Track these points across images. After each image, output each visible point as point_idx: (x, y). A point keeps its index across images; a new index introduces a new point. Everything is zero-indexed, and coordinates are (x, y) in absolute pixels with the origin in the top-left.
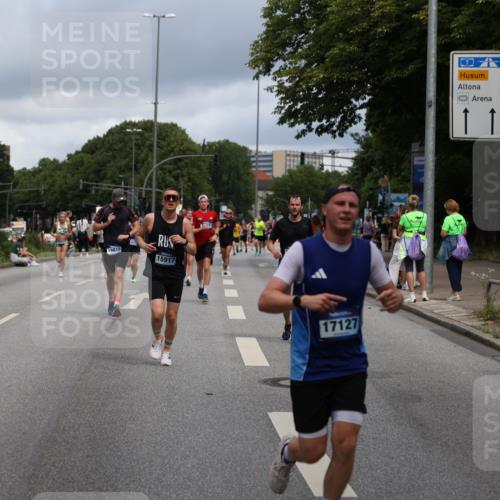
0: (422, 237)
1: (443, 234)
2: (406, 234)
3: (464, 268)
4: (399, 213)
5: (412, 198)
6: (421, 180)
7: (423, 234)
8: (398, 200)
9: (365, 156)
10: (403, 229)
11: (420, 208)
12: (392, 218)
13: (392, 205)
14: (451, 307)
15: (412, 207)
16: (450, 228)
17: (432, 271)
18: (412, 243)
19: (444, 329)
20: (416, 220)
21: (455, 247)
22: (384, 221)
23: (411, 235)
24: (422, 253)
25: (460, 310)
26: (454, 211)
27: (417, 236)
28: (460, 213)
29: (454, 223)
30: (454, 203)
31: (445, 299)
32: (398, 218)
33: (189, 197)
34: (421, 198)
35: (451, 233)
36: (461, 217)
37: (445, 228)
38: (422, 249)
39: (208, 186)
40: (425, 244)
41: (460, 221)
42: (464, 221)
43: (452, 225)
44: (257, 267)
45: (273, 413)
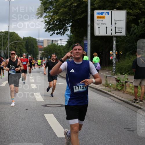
6: (86, 47)
9: (70, 41)
16: (95, 61)
19: (94, 90)
21: (96, 66)
26: (96, 56)
29: (96, 59)
30: (96, 54)
33: (19, 53)
34: (87, 52)
35: (95, 62)
36: (98, 58)
39: (24, 50)
41: (98, 59)
42: (99, 59)
44: (40, 73)
45: (46, 114)
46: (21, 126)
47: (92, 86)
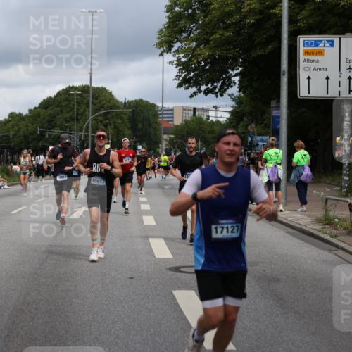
0: (279, 167)
1: (294, 165)
2: (268, 165)
3: (309, 189)
4: (262, 150)
5: (272, 139)
6: (278, 127)
7: (280, 164)
8: (262, 141)
9: (238, 110)
10: (266, 161)
11: (278, 146)
12: (257, 154)
13: (257, 145)
14: (300, 216)
15: (272, 146)
16: (298, 160)
17: (286, 191)
18: (272, 171)
19: (296, 232)
20: (274, 155)
21: (302, 174)
22: (252, 155)
23: (271, 165)
24: (279, 178)
25: (307, 218)
26: (301, 148)
27: (275, 166)
28: (306, 149)
29: (301, 157)
30: (301, 143)
31: (295, 211)
32: (262, 153)
33: (115, 140)
34: (278, 139)
35: (299, 164)
36: (306, 153)
37: (295, 160)
38: (279, 175)
39: (128, 132)
40: (281, 172)
41: (305, 155)
42: (308, 156)
43: (300, 158)
44: (164, 188)
45: (177, 291)
46: (116, 320)
47: (292, 224)
